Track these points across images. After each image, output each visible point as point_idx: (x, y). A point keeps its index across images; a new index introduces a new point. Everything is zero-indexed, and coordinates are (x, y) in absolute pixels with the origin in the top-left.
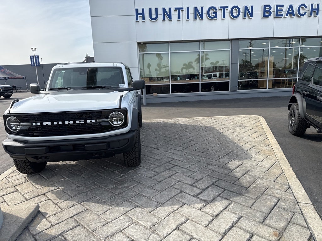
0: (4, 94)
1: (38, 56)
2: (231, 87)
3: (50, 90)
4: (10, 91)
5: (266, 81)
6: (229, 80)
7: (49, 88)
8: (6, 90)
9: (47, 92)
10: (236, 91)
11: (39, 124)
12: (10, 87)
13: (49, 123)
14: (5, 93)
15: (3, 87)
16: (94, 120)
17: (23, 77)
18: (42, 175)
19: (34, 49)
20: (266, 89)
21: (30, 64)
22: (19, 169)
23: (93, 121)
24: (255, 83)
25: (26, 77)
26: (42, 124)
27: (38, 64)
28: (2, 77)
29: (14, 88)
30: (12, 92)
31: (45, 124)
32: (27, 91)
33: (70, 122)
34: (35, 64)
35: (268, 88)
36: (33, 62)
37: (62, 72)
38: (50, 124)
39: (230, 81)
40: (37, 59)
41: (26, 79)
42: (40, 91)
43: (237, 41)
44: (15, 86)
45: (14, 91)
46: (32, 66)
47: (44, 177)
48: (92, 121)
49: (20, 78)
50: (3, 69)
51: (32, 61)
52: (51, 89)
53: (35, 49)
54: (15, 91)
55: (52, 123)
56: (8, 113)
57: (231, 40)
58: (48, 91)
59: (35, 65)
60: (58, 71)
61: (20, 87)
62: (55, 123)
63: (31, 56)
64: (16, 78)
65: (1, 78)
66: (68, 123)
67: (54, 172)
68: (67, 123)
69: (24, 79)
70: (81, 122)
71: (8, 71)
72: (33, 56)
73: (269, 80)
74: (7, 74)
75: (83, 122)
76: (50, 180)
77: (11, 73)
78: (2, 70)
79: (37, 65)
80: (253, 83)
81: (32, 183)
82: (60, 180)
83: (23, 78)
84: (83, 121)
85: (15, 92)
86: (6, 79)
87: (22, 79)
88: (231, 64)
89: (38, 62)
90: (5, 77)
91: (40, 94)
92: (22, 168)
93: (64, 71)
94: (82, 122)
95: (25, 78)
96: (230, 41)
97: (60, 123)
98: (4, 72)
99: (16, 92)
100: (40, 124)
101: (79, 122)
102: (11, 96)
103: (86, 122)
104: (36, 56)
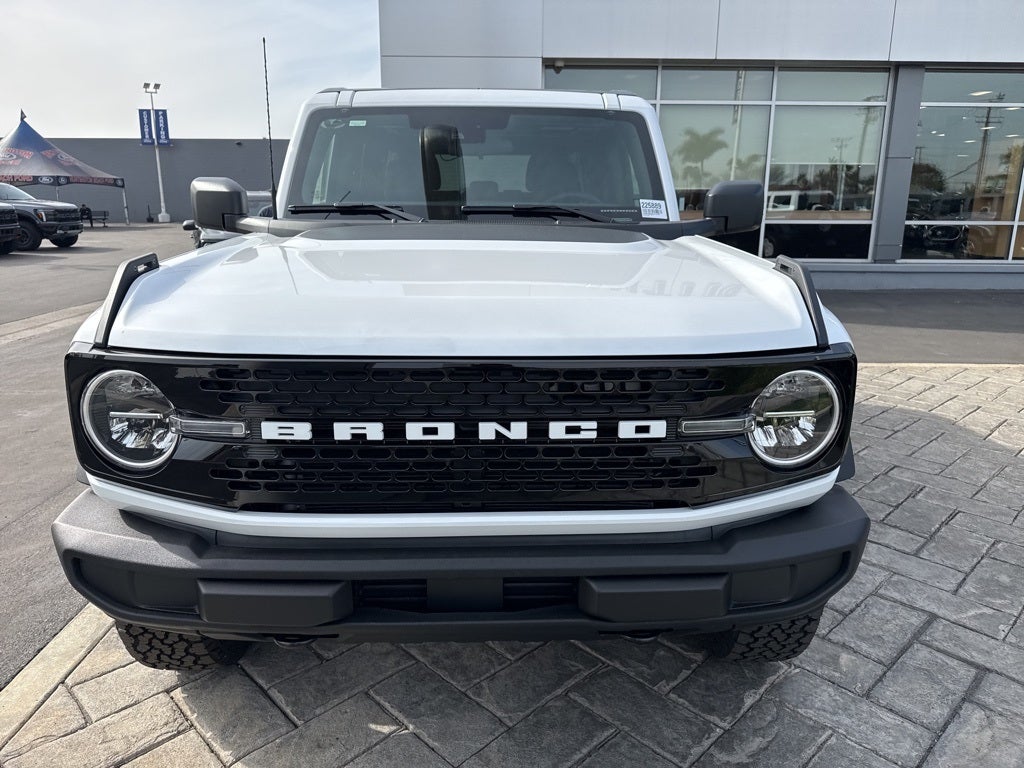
0: (50, 233)
1: (164, 112)
2: (876, 245)
3: (293, 212)
4: (73, 223)
5: (1007, 233)
6: (872, 219)
7: (289, 201)
8: (61, 220)
9: (281, 223)
10: (893, 261)
11: (302, 431)
12: (75, 211)
13: (374, 431)
14: (57, 228)
15: (50, 208)
16: (663, 424)
17: (115, 180)
18: (261, 681)
19: (151, 89)
20: (1002, 258)
21: (140, 137)
22: (144, 654)
23: (658, 429)
24: (943, 236)
25: (122, 180)
26: (322, 431)
27: (163, 137)
28: (48, 177)
29: (86, 214)
30: (80, 228)
31: (342, 431)
32: (124, 225)
33: (508, 428)
34: (154, 137)
35: (1014, 258)
36: (146, 130)
37: (353, 123)
38: (380, 436)
39: (873, 223)
40: (161, 121)
41: (123, 186)
42: (243, 215)
43: (915, 74)
44: (89, 210)
45: (87, 224)
46: (144, 144)
47: (275, 694)
48: (646, 429)
49: (105, 182)
50: (51, 148)
51: (146, 126)
52: (297, 211)
53: (157, 86)
54: (89, 225)
55: (395, 431)
56: (96, 346)
57: (894, 68)
58: (286, 217)
59: (153, 143)
60: (332, 121)
61: (105, 214)
62: (414, 431)
63: (141, 111)
64: (91, 181)
65: (44, 179)
66: (492, 437)
67: (319, 657)
68: (487, 431)
69: (117, 186)
70: (577, 430)
71: (65, 156)
72: (148, 111)
73: (1019, 226)
74: (61, 166)
75: (593, 435)
76: (316, 729)
77: (77, 164)
78: (49, 154)
79: (161, 141)
80: (934, 234)
81: (216, 746)
82: (370, 733)
83: (114, 183)
84: (594, 425)
85: (87, 229)
86: (59, 185)
87: (110, 185)
88: (887, 158)
89: (162, 133)
90: (58, 177)
91: (246, 232)
92: (162, 652)
93: (363, 123)
94: (583, 435)
95: (120, 183)
96: (887, 70)
97: (446, 431)
98: (55, 161)
99: (92, 228)
100: (313, 431)
101: (569, 430)
102: (74, 239)
103: (608, 430)
104: (157, 112)
